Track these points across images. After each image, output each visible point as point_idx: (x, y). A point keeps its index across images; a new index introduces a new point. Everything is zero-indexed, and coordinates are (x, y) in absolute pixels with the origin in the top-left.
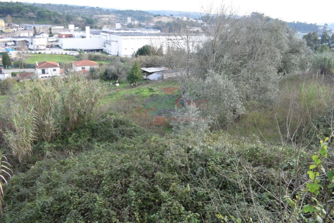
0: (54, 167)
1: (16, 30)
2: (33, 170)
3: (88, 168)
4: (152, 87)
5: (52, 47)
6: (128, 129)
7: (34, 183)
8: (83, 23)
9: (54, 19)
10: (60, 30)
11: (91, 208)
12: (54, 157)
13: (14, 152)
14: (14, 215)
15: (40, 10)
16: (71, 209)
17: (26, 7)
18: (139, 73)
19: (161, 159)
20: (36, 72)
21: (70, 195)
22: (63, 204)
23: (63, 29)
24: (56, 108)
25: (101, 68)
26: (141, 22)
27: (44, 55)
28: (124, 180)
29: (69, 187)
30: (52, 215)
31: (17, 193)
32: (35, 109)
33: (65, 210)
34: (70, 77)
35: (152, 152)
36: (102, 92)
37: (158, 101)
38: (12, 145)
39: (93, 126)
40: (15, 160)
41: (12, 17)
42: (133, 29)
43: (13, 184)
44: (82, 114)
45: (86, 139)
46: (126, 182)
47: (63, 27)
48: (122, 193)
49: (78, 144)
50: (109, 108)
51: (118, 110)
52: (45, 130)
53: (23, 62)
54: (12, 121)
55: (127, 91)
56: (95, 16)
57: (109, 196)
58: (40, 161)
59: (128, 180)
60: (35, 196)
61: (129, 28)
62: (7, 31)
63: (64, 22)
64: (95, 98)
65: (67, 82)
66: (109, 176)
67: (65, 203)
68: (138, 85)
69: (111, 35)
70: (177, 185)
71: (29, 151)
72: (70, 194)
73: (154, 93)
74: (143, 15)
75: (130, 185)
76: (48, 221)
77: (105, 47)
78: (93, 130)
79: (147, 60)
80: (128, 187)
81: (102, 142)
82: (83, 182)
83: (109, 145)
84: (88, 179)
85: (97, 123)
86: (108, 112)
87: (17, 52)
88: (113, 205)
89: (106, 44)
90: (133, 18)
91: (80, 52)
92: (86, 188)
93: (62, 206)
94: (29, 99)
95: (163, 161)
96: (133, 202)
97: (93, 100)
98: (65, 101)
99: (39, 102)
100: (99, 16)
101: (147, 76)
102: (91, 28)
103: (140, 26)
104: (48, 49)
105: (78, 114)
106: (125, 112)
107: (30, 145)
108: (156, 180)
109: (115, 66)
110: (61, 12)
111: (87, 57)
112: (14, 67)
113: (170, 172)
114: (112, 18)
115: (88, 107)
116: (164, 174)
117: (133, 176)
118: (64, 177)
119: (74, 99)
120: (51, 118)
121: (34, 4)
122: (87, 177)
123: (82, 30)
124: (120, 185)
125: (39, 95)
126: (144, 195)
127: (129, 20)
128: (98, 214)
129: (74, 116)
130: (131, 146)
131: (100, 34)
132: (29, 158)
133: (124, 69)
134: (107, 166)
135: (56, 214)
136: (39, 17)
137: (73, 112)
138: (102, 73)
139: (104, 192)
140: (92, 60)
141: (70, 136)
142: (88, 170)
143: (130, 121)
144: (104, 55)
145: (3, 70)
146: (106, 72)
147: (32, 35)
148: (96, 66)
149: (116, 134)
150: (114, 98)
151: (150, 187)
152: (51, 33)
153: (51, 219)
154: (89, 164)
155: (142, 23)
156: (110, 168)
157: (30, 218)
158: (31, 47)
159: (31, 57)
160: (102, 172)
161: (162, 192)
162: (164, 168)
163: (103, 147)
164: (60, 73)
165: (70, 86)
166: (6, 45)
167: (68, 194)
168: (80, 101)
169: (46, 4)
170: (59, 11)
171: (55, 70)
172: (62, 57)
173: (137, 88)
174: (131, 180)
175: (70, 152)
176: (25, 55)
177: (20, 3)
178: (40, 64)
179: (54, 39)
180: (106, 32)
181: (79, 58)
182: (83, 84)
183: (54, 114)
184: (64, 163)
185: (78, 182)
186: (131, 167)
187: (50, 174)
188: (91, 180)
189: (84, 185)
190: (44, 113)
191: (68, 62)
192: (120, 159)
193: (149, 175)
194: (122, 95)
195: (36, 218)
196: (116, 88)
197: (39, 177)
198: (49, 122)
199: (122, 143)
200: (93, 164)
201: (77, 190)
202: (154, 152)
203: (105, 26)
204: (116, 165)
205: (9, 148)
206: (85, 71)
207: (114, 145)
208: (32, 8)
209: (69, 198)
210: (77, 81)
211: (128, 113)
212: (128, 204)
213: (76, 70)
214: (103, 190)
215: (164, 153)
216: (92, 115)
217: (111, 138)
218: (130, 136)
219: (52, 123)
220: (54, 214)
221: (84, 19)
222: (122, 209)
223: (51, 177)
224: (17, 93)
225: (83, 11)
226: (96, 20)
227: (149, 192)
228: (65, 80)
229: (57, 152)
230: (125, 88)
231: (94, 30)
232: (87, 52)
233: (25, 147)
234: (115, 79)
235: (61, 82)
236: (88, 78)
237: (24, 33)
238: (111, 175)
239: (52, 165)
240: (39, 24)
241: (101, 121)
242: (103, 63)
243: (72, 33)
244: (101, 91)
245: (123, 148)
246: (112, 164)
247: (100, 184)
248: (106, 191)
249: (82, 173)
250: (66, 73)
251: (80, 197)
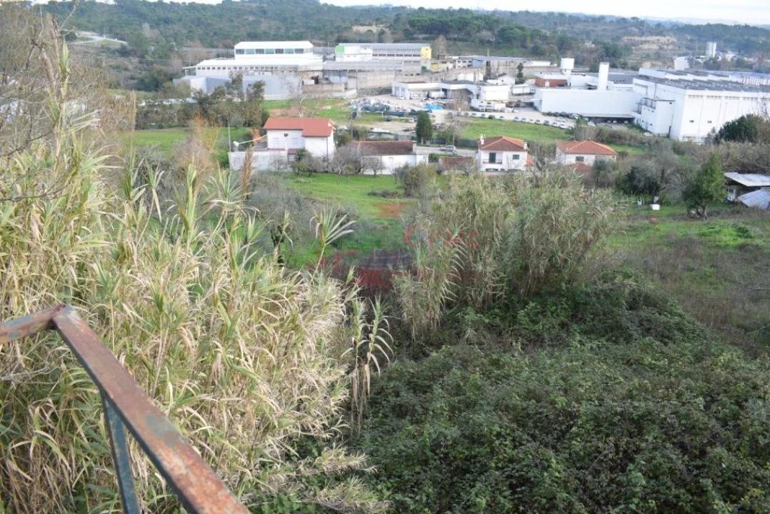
0: (475, 367)
1: (450, 66)
2: (434, 362)
3: (547, 388)
4: (747, 224)
5: (518, 106)
6: (663, 319)
7: (429, 387)
8: (595, 55)
9: (532, 45)
10: (541, 70)
11: (532, 479)
12: (480, 344)
13: (405, 314)
14: (380, 439)
15: (505, 25)
16: (491, 468)
17: (477, 18)
18: (718, 185)
19: (735, 417)
20: (477, 157)
21: (495, 436)
22: (476, 450)
23: (547, 67)
24: (504, 240)
25: (621, 162)
26: (743, 55)
27: (499, 122)
28: (625, 440)
29: (496, 417)
30: (449, 465)
31: (394, 399)
32: (461, 235)
33: (478, 465)
34: (545, 175)
35: (713, 391)
36: (615, 218)
37: (757, 265)
38: (405, 299)
39: (579, 296)
40: (404, 331)
41: (447, 39)
42: (718, 72)
43: (390, 379)
44: (557, 263)
45: (556, 322)
46: (629, 448)
47: (547, 64)
48: (612, 470)
49: (536, 327)
50: (625, 261)
51: (645, 270)
52: (473, 284)
53: (455, 134)
54: (413, 252)
55: (678, 227)
56: (625, 38)
57: (581, 468)
58: (451, 344)
59: (634, 443)
60: (426, 414)
61: (709, 69)
62: (434, 69)
63: (552, 52)
64: (596, 232)
65: (537, 186)
66: (591, 420)
67: (481, 449)
68: (710, 214)
69: (659, 85)
70: (765, 496)
71: (433, 319)
72: (495, 433)
73: (749, 241)
74: (752, 39)
75: (638, 457)
76: (438, 475)
77: (639, 112)
78: (576, 305)
79: (745, 154)
80: (632, 460)
81: (593, 336)
82: (528, 415)
83: (607, 348)
84: (540, 413)
85: (589, 290)
86: (620, 269)
87: (445, 112)
88: (585, 491)
89: (644, 107)
90: (722, 44)
91: (578, 122)
92: (532, 432)
93: (473, 453)
94: (453, 212)
95: (739, 422)
96: (636, 500)
97: (590, 236)
98: (526, 226)
99: (473, 221)
100: (636, 38)
101: (738, 194)
102: (613, 66)
103: (739, 65)
104: (510, 109)
105: (549, 260)
106: (663, 278)
107: (437, 307)
108: (709, 467)
109: (657, 161)
110: (549, 30)
111: (593, 133)
112: (437, 143)
113: (752, 456)
114: (668, 45)
115: (574, 248)
116: (734, 459)
117: (650, 439)
118: (492, 392)
119: (546, 227)
120: (491, 259)
121: (494, 12)
122: (541, 407)
123: (591, 71)
124: (613, 450)
125: (474, 206)
126: (668, 492)
127: (712, 49)
128: (545, 498)
129: (539, 263)
130: (662, 363)
131: (631, 82)
132: (432, 335)
133: (678, 171)
134: (592, 396)
135: (458, 467)
136: (501, 41)
137: (539, 256)
138: (623, 174)
139: (570, 454)
140: (602, 142)
141: (523, 308)
142: (547, 392)
143: (672, 300)
144: (634, 132)
145: (415, 146)
146: (633, 172)
147: (482, 79)
148: (611, 157)
149: (629, 324)
150: (642, 238)
151: (689, 479)
152: (520, 75)
153: (446, 473)
154: (552, 380)
155: (746, 59)
156: (596, 402)
157: (406, 456)
158: (475, 103)
159: (471, 124)
160: (576, 405)
161: (717, 501)
162: (739, 441)
163: (592, 348)
164: (526, 166)
165: (544, 195)
166: (428, 96)
167: (491, 433)
168: (559, 233)
169: (520, 12)
170: (544, 28)
171: (516, 157)
172: (537, 129)
173: (706, 222)
174: (643, 445)
175: (517, 342)
176: (461, 120)
177: (467, 11)
178: (487, 140)
179: (525, 88)
180: (647, 78)
181: (573, 135)
182: (573, 195)
183: (497, 252)
184: (498, 364)
185: (519, 413)
186: (650, 413)
187: (464, 378)
188: (547, 416)
189: (530, 424)
190: (477, 247)
191: (547, 142)
192: (627, 388)
193: (692, 447)
194: (662, 234)
195: (418, 461)
196: (651, 215)
197: (441, 379)
198: (485, 268)
199: (639, 351)
200: (560, 381)
201: (513, 431)
202: (718, 394)
203: (648, 64)
204: (613, 400)
205: (398, 305)
206: (583, 165)
207: (620, 349)
208: (490, 21)
209: (492, 442)
210: (560, 188)
211: (668, 280)
212: (621, 501)
213: (563, 162)
214: (569, 448)
215: (744, 404)
216: (580, 269)
217: (615, 332)
218: (665, 338)
219: (491, 270)
220: (454, 465)
221: (599, 46)
222: (604, 508)
223: (465, 385)
224: (433, 197)
225: (599, 28)
226: (628, 48)
227: (682, 491)
228: (535, 181)
229: (489, 336)
230: (674, 217)
231: (619, 72)
232: (595, 123)
233: (428, 309)
234: (650, 193)
235: (524, 185)
236: (587, 184)
237: (466, 74)
238: (595, 418)
239: (472, 361)
240: (499, 55)
241: (600, 287)
242: (629, 150)
243: (566, 76)
244: (612, 215)
245: (639, 362)
246: (605, 394)
247: (567, 431)
248: (577, 453)
249: (531, 395)
250: (540, 165)
251: (515, 447)
